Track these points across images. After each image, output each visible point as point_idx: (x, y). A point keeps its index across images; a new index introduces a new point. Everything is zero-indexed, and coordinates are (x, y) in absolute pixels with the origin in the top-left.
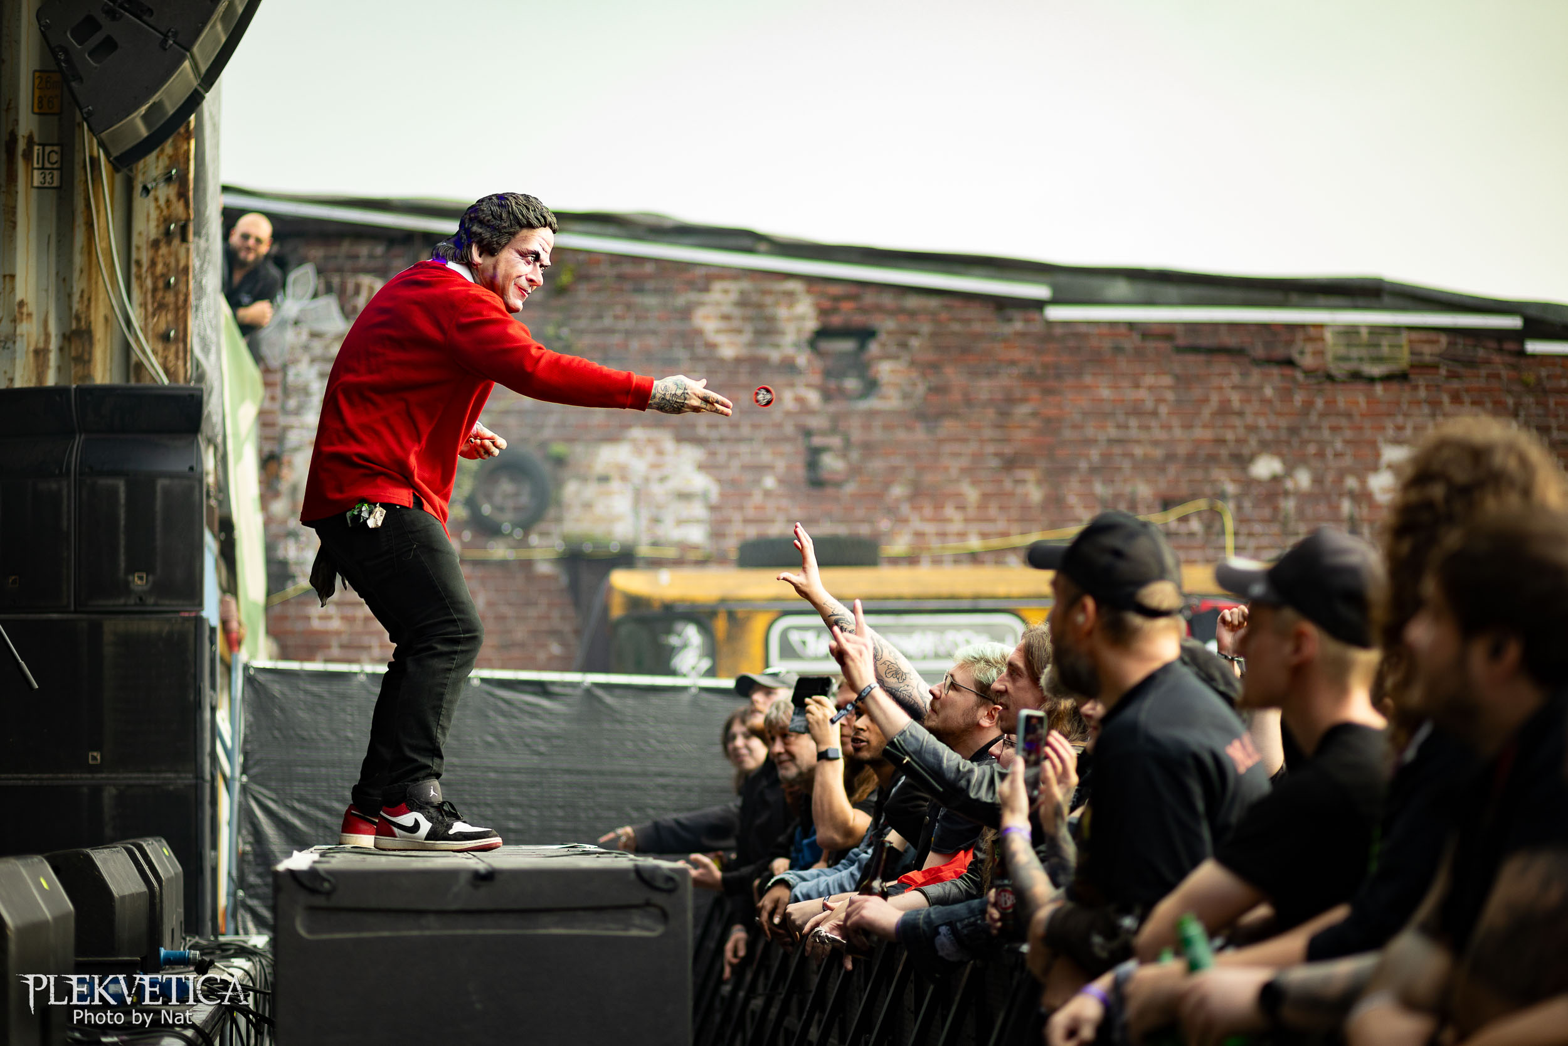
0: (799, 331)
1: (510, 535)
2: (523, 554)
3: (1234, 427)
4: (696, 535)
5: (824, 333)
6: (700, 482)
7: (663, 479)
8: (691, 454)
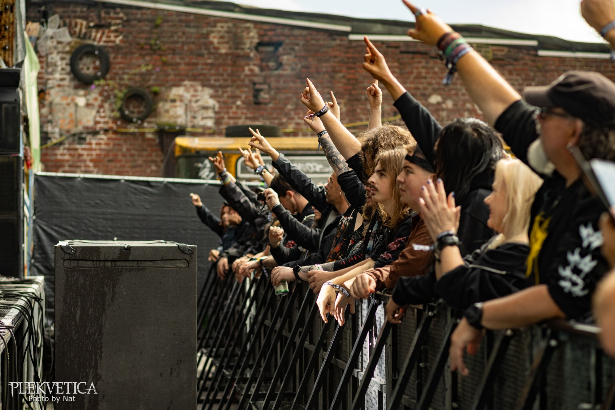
0: (251, 43)
1: (136, 122)
2: (141, 130)
3: (422, 83)
4: (210, 123)
5: (260, 44)
6: (211, 102)
7: (197, 101)
8: (208, 91)
